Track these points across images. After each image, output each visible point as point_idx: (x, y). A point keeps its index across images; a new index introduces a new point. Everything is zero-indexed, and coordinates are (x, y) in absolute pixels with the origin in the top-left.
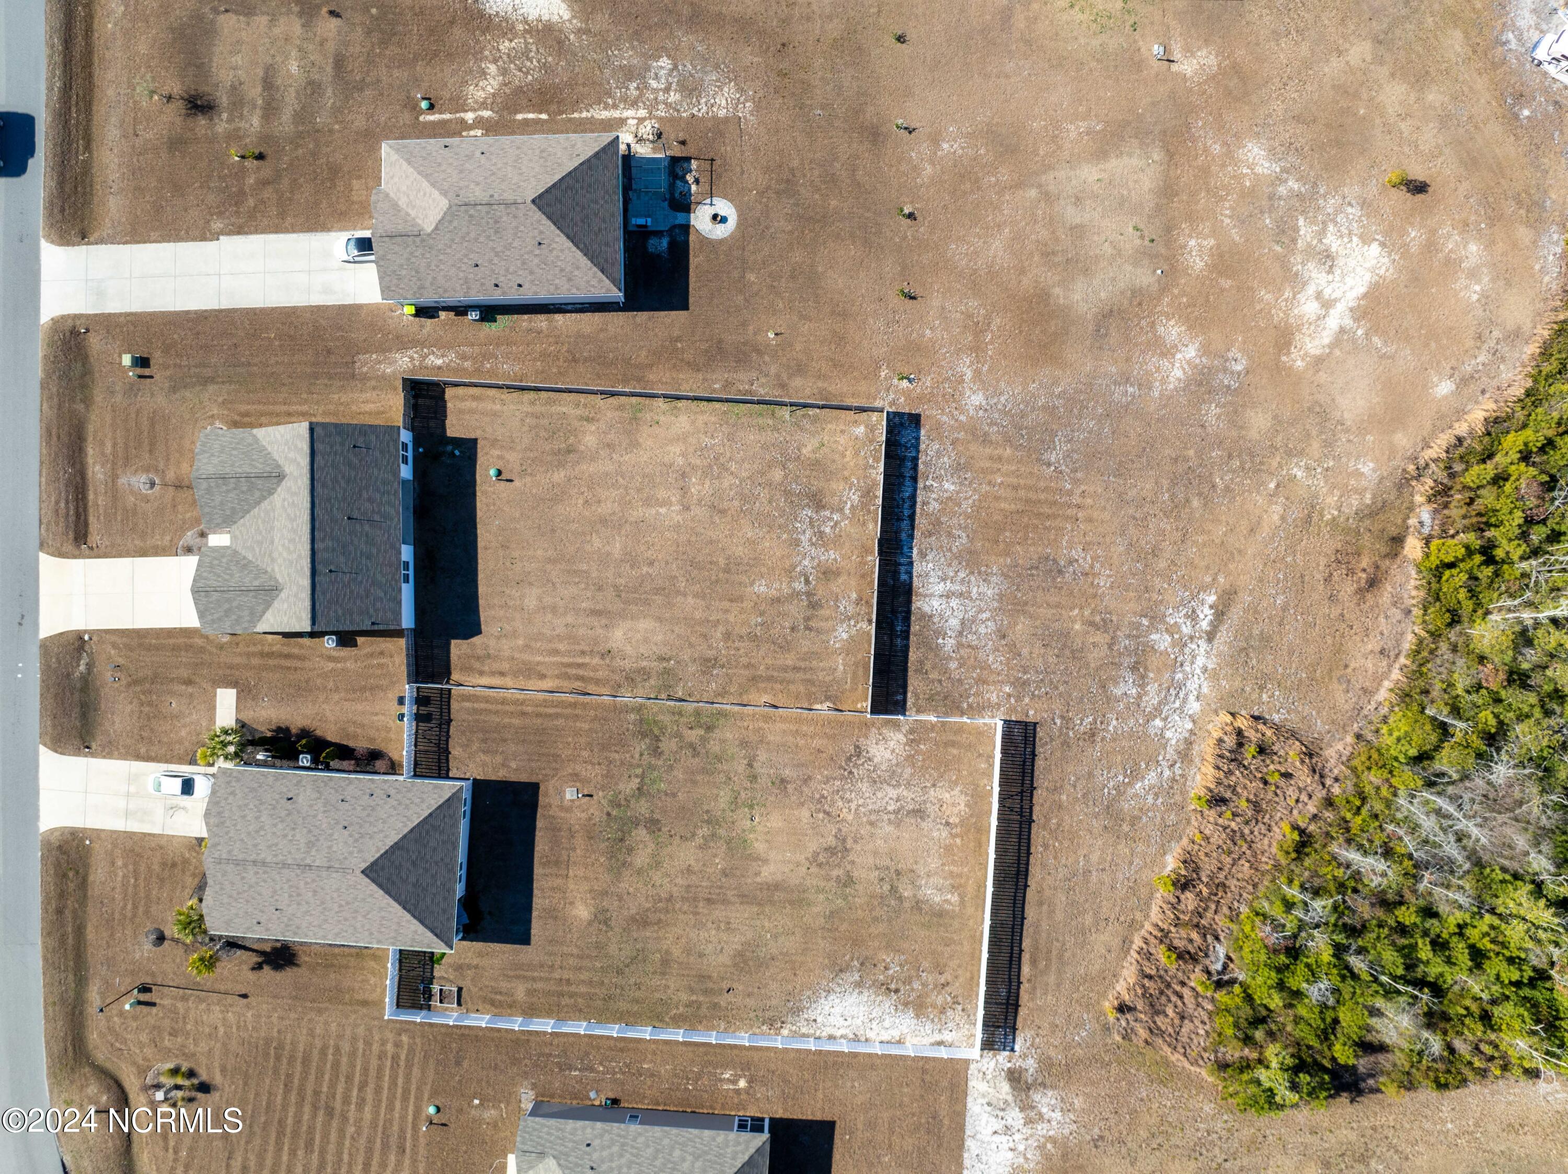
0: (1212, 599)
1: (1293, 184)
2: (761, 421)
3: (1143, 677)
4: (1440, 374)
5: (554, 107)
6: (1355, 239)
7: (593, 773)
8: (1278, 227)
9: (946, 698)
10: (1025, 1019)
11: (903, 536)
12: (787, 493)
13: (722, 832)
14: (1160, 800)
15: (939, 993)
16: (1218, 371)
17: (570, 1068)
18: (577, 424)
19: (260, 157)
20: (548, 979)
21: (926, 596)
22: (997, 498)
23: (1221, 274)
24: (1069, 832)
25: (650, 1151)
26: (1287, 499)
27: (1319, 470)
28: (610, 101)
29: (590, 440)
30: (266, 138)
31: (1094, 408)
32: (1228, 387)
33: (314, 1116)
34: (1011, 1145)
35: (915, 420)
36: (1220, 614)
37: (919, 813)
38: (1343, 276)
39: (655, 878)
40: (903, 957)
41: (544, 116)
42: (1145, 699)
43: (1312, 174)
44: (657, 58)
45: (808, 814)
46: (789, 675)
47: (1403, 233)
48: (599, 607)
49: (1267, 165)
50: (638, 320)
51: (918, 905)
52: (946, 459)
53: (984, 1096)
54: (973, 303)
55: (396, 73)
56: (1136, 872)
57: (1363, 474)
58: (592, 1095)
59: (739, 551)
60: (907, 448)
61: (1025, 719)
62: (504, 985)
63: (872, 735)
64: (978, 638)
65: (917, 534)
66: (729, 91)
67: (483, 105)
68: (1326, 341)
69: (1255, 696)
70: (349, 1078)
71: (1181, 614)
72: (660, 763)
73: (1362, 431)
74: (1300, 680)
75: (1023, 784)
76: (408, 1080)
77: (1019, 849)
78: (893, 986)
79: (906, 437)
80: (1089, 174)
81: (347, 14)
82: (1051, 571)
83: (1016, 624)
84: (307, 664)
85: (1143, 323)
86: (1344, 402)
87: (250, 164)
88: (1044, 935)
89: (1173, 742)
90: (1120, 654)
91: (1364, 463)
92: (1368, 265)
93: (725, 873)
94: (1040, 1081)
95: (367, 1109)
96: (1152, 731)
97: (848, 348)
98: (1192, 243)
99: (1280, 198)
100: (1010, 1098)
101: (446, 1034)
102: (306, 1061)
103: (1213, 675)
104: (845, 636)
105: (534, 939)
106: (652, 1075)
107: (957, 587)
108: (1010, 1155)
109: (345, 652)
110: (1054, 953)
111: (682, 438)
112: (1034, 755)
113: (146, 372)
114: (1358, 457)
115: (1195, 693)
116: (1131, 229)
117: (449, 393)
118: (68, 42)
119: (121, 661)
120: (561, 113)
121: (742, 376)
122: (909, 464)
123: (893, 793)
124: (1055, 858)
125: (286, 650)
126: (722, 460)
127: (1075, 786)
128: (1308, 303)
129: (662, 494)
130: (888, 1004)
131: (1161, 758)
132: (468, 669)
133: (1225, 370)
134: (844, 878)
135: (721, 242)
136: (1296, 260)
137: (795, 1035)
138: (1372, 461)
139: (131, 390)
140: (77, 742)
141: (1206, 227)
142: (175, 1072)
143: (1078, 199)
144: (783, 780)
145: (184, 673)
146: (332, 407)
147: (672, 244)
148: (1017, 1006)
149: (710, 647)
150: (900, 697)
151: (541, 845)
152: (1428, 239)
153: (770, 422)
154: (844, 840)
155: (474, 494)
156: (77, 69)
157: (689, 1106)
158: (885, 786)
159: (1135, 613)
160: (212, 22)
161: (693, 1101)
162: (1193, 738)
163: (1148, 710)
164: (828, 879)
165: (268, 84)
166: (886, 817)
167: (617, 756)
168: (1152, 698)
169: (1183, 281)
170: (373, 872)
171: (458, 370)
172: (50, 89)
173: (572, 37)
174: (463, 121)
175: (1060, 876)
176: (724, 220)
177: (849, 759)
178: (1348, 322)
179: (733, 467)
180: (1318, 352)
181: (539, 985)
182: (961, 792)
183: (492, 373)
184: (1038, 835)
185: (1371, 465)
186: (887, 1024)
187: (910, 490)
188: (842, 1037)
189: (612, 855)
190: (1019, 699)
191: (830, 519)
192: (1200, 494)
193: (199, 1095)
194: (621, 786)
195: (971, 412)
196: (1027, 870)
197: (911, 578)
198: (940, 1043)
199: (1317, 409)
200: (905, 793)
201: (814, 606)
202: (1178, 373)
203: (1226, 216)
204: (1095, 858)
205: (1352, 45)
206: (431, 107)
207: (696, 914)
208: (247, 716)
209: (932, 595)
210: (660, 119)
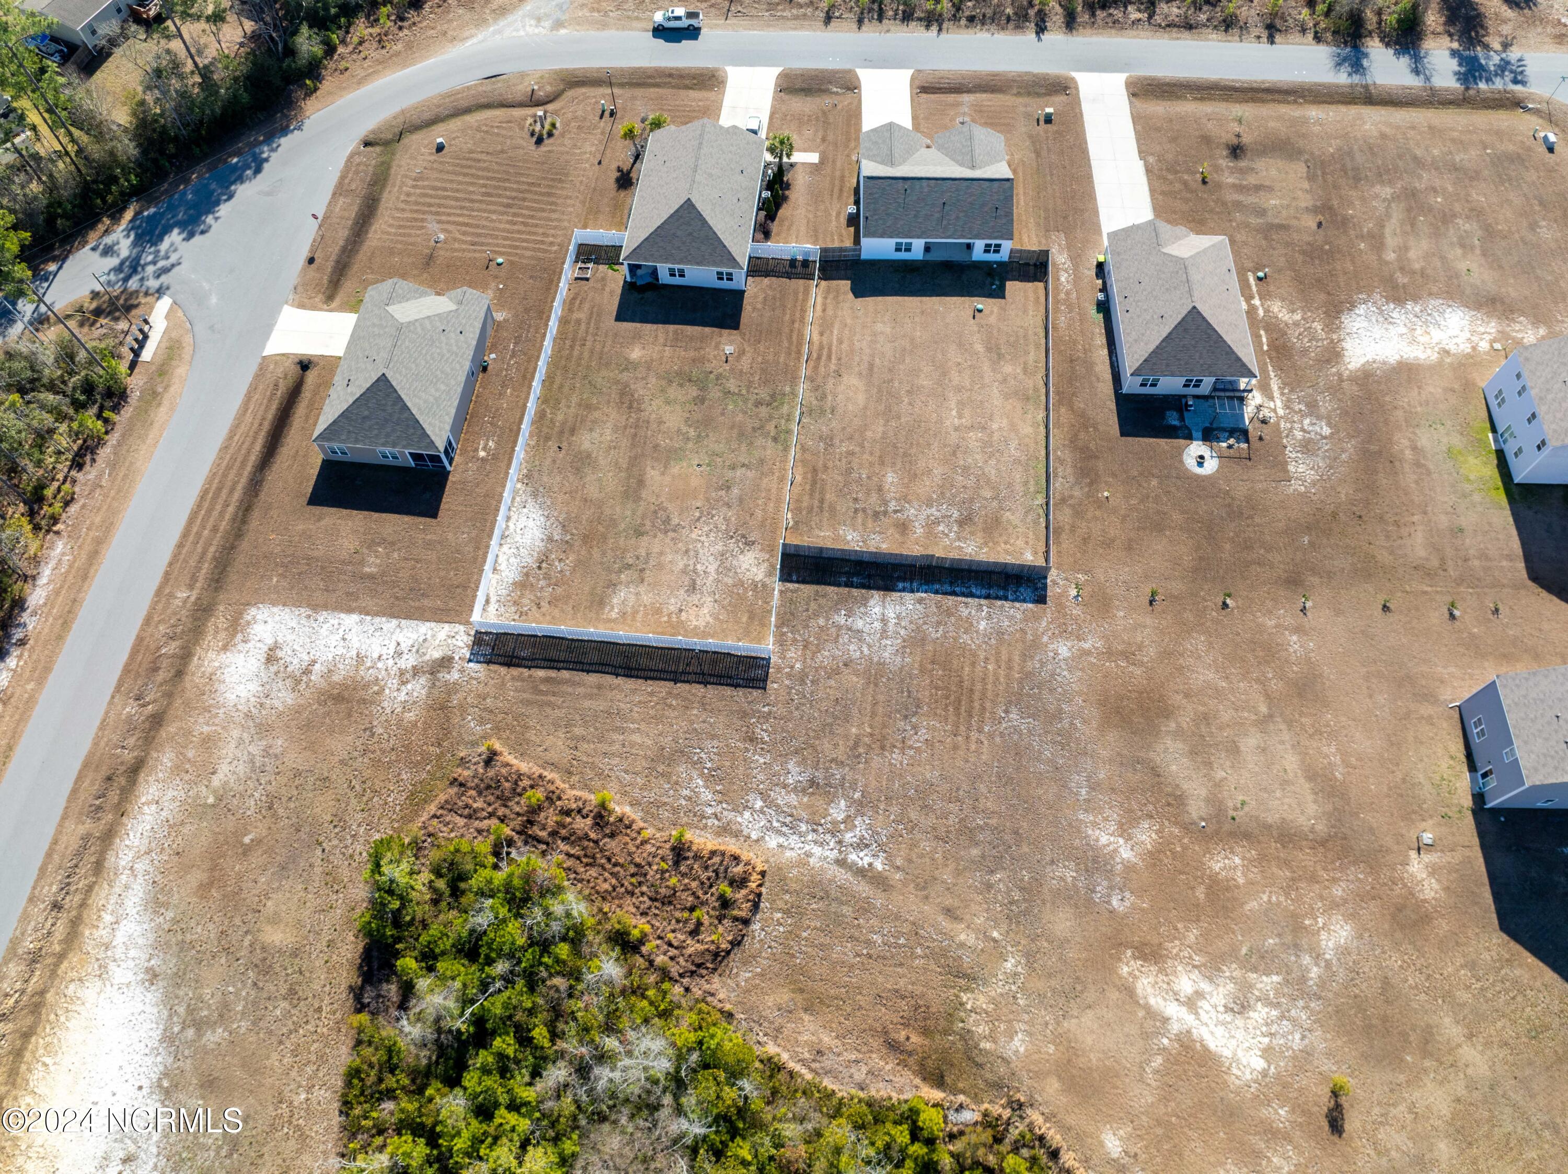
0: (879, 866)
1: (1315, 972)
2: (1032, 482)
3: (804, 791)
4: (1128, 1139)
5: (1274, 354)
6: (1266, 1040)
7: (745, 363)
8: (1266, 952)
9: (792, 614)
10: (495, 672)
11: (937, 586)
12: (972, 500)
13: (690, 445)
14: (684, 803)
15: (532, 601)
16: (1109, 879)
17: (516, 344)
18: (1022, 360)
19: (1204, 182)
20: (587, 332)
21: (883, 602)
22: (973, 664)
23: (1209, 887)
24: (662, 716)
25: (448, 370)
26: (982, 950)
27: (1013, 988)
28: (1286, 391)
29: (1008, 369)
30: (1219, 186)
31: (1063, 756)
32: (1094, 891)
33: (508, 198)
34: (384, 657)
35: (1041, 600)
36: (861, 872)
37: (693, 588)
38: (1224, 1024)
39: (657, 401)
40: (568, 573)
41: (1265, 348)
42: (783, 791)
43: (1330, 995)
44: (1329, 424)
45: (699, 505)
46: (817, 495)
47: (1283, 1099)
48: (876, 370)
49: (1331, 944)
50: (1108, 403)
51: (612, 585)
52: (1007, 623)
53: (433, 636)
54: (1152, 652)
55: (1283, 259)
56: (617, 777)
57: (1012, 1039)
58: (493, 356)
59: (922, 464)
60: (1015, 592)
61: (770, 679)
62: (586, 306)
63: (763, 554)
64: (844, 644)
65: (939, 597)
66: (1311, 475)
67: (1267, 311)
68: (1152, 1001)
69: (780, 904)
70: (532, 217)
71: (864, 832)
72: (750, 406)
73: (1059, 1039)
74: (793, 956)
75: (710, 675)
76: (526, 249)
77: (651, 670)
78: (544, 565)
79: (1024, 591)
80: (1291, 762)
81: (1321, 231)
82: (907, 709)
83: (858, 676)
84: (835, 201)
85: (1151, 807)
86: (1088, 1019)
87: (1199, 177)
88: (570, 690)
89: (739, 819)
90: (827, 769)
91: (1023, 1041)
92: (1240, 1053)
93: (656, 447)
94: (437, 683)
95: (507, 226)
96: (751, 797)
97: (1101, 551)
98: (1237, 860)
99: (1298, 956)
100: (427, 657)
101: (554, 272)
102: (549, 194)
103: (802, 863)
104: (849, 538)
105: (619, 324)
106: (500, 394)
107: (891, 627)
108: (376, 655)
109: (843, 220)
110: (552, 699)
111: (1013, 427)
112: (736, 686)
113: (1042, 122)
114: (1030, 1034)
115: (786, 844)
116: (1241, 798)
117: (1041, 285)
118: (1268, 91)
119: (839, 107)
120: (1271, 359)
121: (1069, 470)
122: (1001, 593)
123: (712, 569)
124: (640, 702)
125: (846, 189)
126: (997, 455)
127: (704, 722)
128: (1191, 982)
129: (967, 412)
130: (531, 561)
131: (725, 806)
132: (828, 291)
133: (1111, 888)
134: (643, 529)
135: (1181, 462)
136: (1232, 970)
137: (515, 492)
138: (1026, 1050)
139: (1028, 115)
140: (785, 86)
141: (1255, 874)
142: (553, 125)
143: (1264, 750)
144: (729, 488)
145: (831, 137)
146: (1024, 218)
147: (1175, 428)
148: (508, 665)
149: (842, 441)
150: (794, 578)
151: (689, 330)
152: (1278, 1130)
153: (1032, 489)
154: (674, 531)
155: (962, 296)
156: (1250, 95)
157: (472, 417)
158: (718, 563)
159: (866, 786)
160: (1299, 160)
161: (475, 420)
162: (742, 839)
163: (772, 793)
164: (643, 517)
165: (1258, 188)
166: (691, 562)
167: (757, 378)
168: (782, 798)
169: (1197, 848)
170: (689, 205)
171: (1056, 288)
172: (1233, 81)
173: (1334, 370)
174: (1252, 298)
175: (622, 705)
176: (1200, 464)
177: (743, 536)
178: (1175, 1028)
179: (993, 462)
180: (1139, 991)
181: (583, 327)
182: (708, 623)
183: (1056, 310)
184: (662, 688)
185: (1022, 1050)
186: (512, 560)
187: (978, 593)
188: (507, 526)
189: (679, 374)
190: (789, 676)
191: (950, 531)
192: (983, 857)
193: (534, 139)
194: (732, 381)
195: (1051, 646)
196: (632, 677)
197: (900, 591)
198: (487, 601)
199: (1079, 987)
200: (711, 578)
201: (876, 515)
202: (1104, 839)
203: (1270, 897)
204: (636, 738)
205: (1482, 1053)
206: (1260, 279)
207: (625, 427)
208: (798, 169)
209: (884, 607)
210: (1278, 424)
